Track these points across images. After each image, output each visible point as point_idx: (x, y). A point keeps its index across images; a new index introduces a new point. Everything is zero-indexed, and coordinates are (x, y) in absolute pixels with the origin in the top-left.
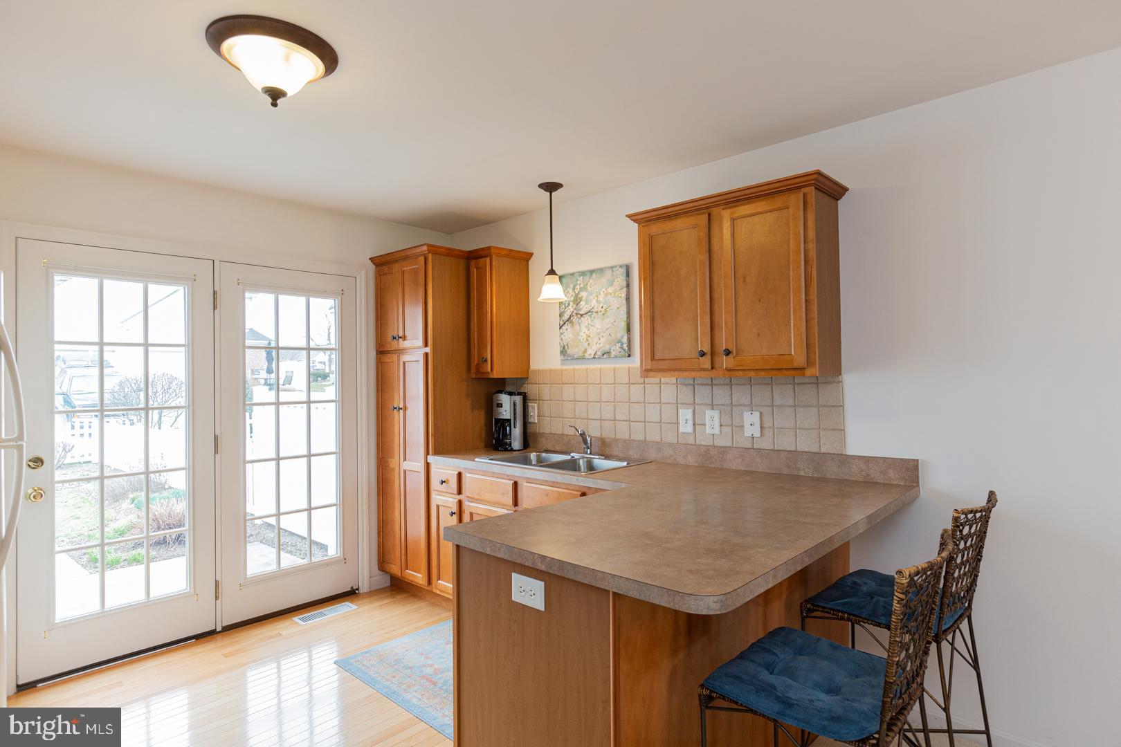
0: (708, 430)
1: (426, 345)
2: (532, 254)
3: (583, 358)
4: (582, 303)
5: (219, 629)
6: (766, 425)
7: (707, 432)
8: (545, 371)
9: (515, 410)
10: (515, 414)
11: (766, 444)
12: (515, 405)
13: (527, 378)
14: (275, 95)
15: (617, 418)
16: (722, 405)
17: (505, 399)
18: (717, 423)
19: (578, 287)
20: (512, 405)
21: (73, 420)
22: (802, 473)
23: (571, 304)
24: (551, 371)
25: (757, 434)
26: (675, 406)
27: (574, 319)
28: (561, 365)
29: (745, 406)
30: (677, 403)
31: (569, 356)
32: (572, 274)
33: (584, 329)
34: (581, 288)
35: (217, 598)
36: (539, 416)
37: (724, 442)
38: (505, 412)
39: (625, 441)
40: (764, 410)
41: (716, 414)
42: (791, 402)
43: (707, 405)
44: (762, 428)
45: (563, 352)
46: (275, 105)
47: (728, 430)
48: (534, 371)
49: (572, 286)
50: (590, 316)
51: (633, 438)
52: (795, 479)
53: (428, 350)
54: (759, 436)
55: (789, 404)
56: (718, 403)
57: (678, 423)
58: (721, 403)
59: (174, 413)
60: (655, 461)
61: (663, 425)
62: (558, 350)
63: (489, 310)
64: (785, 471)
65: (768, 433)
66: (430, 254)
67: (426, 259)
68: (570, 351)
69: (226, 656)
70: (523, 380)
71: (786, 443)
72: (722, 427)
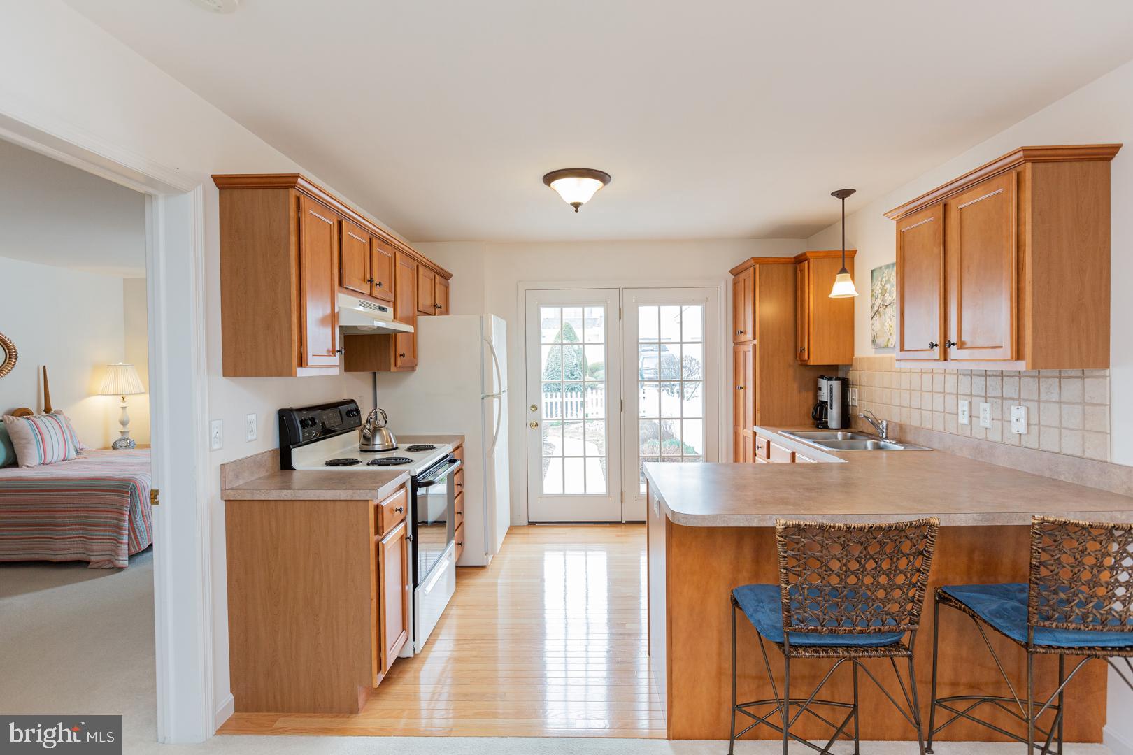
0: (982, 424)
1: (755, 338)
2: (856, 251)
3: (887, 346)
4: (887, 295)
5: (623, 522)
6: (1034, 420)
7: (981, 424)
8: (863, 358)
9: (831, 393)
10: (831, 397)
11: (1031, 442)
12: (831, 389)
13: (852, 365)
14: (577, 206)
15: (912, 406)
16: (994, 397)
17: (824, 384)
18: (988, 415)
19: (884, 279)
20: (829, 388)
21: (644, 388)
22: (1062, 478)
23: (880, 295)
24: (868, 359)
25: (1023, 430)
26: (954, 397)
27: (881, 310)
28: (875, 353)
29: (1013, 399)
30: (957, 394)
31: (878, 345)
32: (880, 268)
33: (888, 320)
34: (886, 281)
35: (622, 502)
36: (859, 400)
37: (995, 436)
38: (824, 395)
39: (916, 428)
40: (1029, 404)
41: (987, 406)
42: (1055, 397)
43: (981, 396)
44: (1028, 424)
45: (874, 342)
46: (577, 211)
47: (998, 423)
48: (856, 359)
49: (880, 279)
50: (892, 306)
51: (923, 426)
52: (1056, 483)
53: (756, 342)
54: (1026, 432)
55: (1054, 400)
56: (991, 395)
57: (957, 414)
58: (993, 395)
59: (693, 385)
60: (937, 450)
61: (947, 415)
62: (870, 339)
63: (807, 307)
64: (1047, 474)
65: (1034, 429)
66: (758, 265)
67: (755, 269)
68: (878, 341)
69: (618, 536)
70: (848, 367)
71: (1050, 442)
72: (994, 421)
